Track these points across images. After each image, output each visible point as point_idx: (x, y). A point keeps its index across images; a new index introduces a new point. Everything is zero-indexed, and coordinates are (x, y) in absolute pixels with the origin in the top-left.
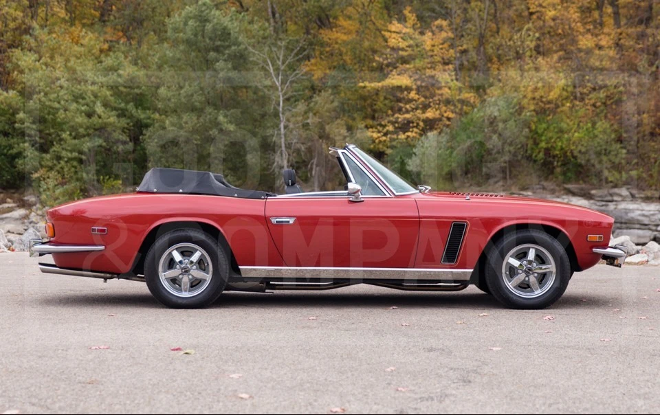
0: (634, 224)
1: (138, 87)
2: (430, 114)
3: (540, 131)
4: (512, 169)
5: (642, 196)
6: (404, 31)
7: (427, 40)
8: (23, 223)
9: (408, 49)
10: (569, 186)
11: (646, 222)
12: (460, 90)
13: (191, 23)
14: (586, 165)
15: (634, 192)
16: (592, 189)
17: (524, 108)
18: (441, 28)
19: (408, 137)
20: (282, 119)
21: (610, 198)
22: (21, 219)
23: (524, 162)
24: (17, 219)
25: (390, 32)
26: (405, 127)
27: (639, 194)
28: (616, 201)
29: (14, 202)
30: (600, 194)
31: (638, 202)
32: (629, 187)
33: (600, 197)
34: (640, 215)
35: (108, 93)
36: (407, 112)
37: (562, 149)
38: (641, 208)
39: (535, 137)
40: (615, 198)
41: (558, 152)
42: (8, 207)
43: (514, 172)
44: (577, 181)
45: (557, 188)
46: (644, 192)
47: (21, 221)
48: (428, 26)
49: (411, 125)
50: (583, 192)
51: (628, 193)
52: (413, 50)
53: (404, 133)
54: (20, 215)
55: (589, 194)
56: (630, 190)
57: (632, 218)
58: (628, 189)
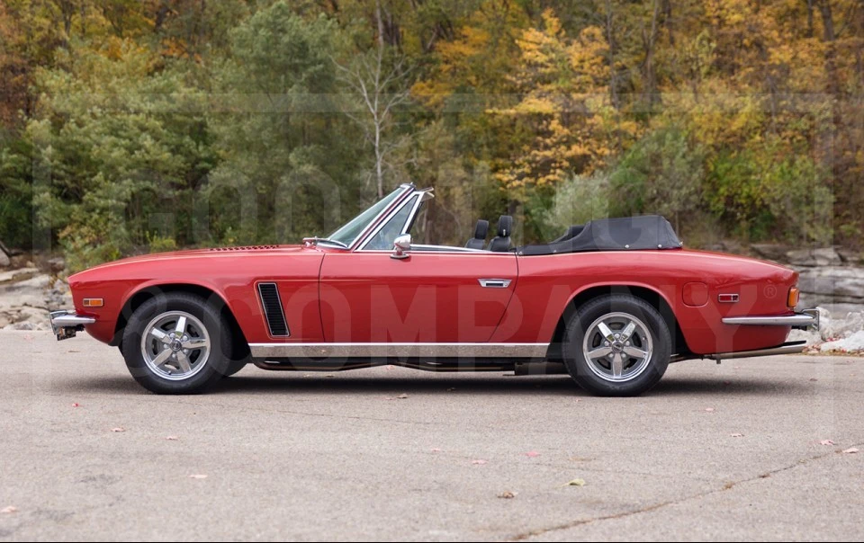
0: (843, 296)
1: (198, 114)
2: (577, 150)
3: (720, 173)
4: (683, 223)
5: (855, 259)
6: (544, 42)
7: (575, 52)
8: (44, 294)
9: (549, 64)
10: (758, 246)
11: (860, 294)
12: (617, 119)
13: (262, 32)
14: (781, 218)
15: (844, 253)
16: (789, 250)
17: (698, 141)
18: (592, 38)
19: (549, 180)
20: (378, 157)
21: (811, 262)
22: (42, 288)
23: (698, 213)
24: (38, 288)
25: (527, 41)
26: (545, 167)
27: (852, 256)
28: (820, 266)
29: (36, 266)
30: (800, 256)
31: (849, 268)
32: (838, 247)
33: (799, 260)
34: (852, 284)
35: (158, 124)
36: (547, 147)
37: (749, 196)
38: (853, 275)
39: (713, 181)
40: (819, 262)
41: (743, 201)
42: (28, 273)
43: (686, 228)
44: (768, 240)
45: (743, 249)
46: (858, 255)
47: (43, 291)
48: (576, 34)
49: (553, 165)
50: (776, 254)
51: (836, 256)
52: (556, 67)
53: (544, 176)
54: (42, 284)
55: (785, 256)
56: (839, 252)
57: (841, 288)
58: (836, 250)
